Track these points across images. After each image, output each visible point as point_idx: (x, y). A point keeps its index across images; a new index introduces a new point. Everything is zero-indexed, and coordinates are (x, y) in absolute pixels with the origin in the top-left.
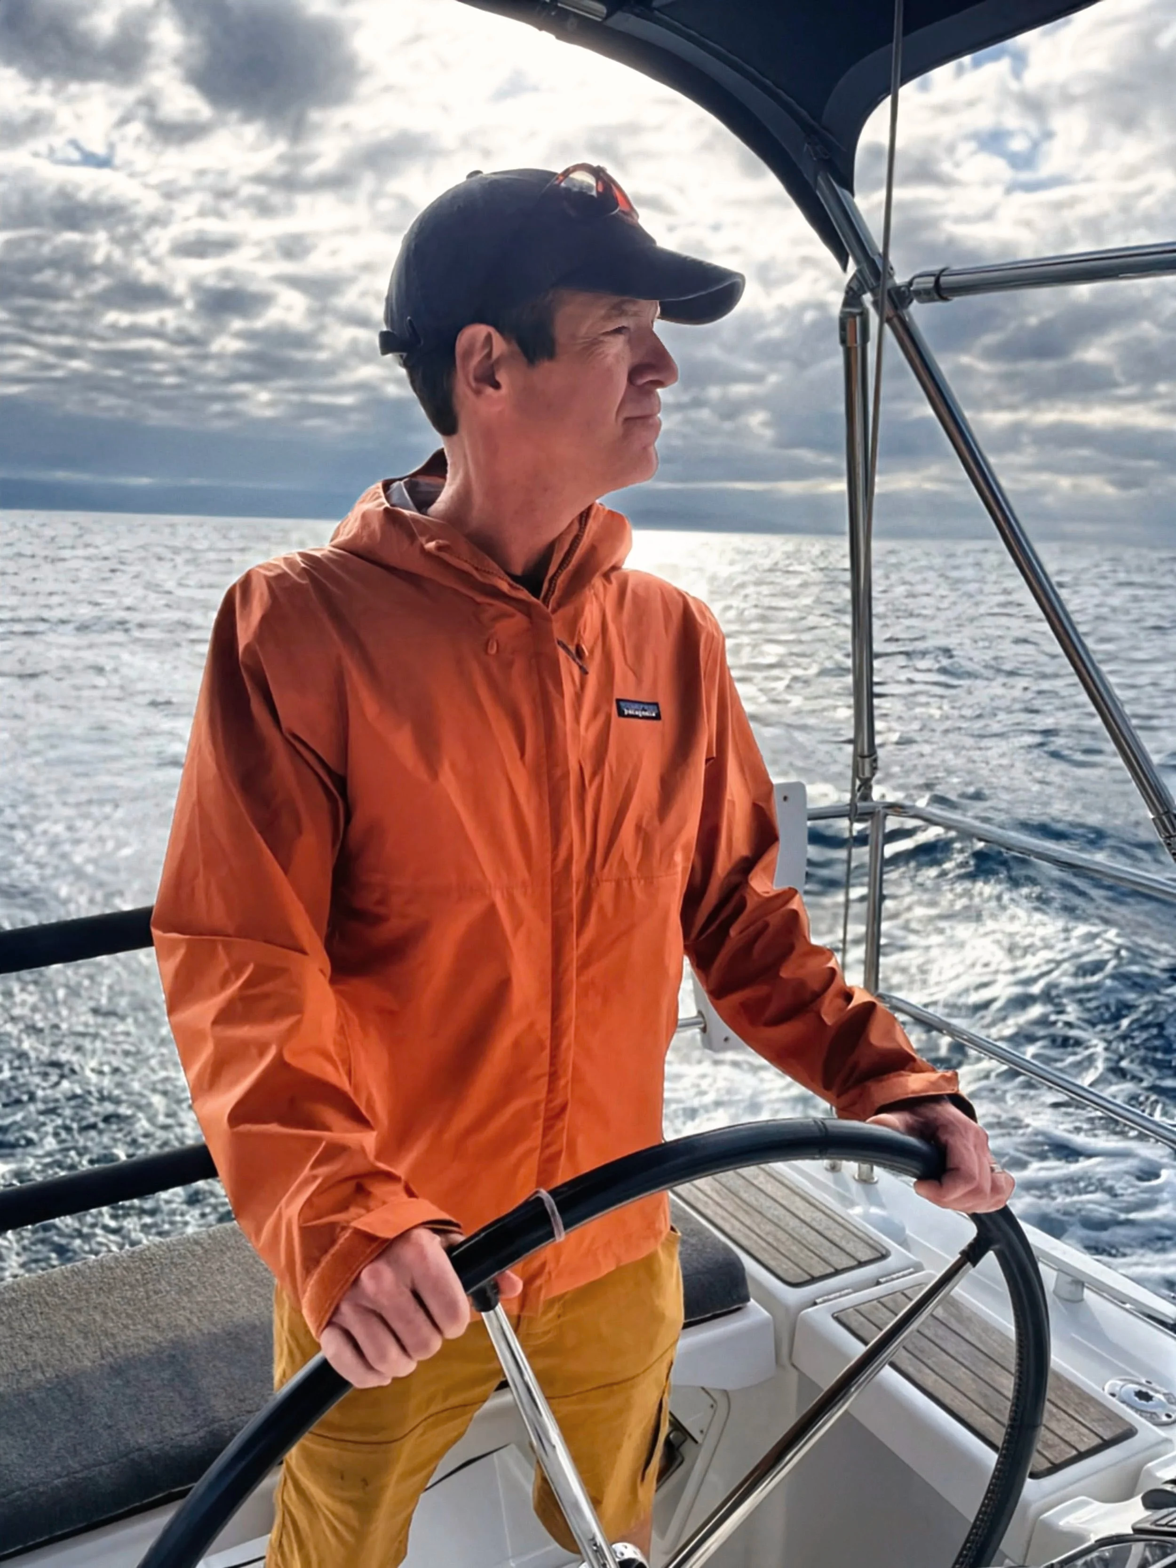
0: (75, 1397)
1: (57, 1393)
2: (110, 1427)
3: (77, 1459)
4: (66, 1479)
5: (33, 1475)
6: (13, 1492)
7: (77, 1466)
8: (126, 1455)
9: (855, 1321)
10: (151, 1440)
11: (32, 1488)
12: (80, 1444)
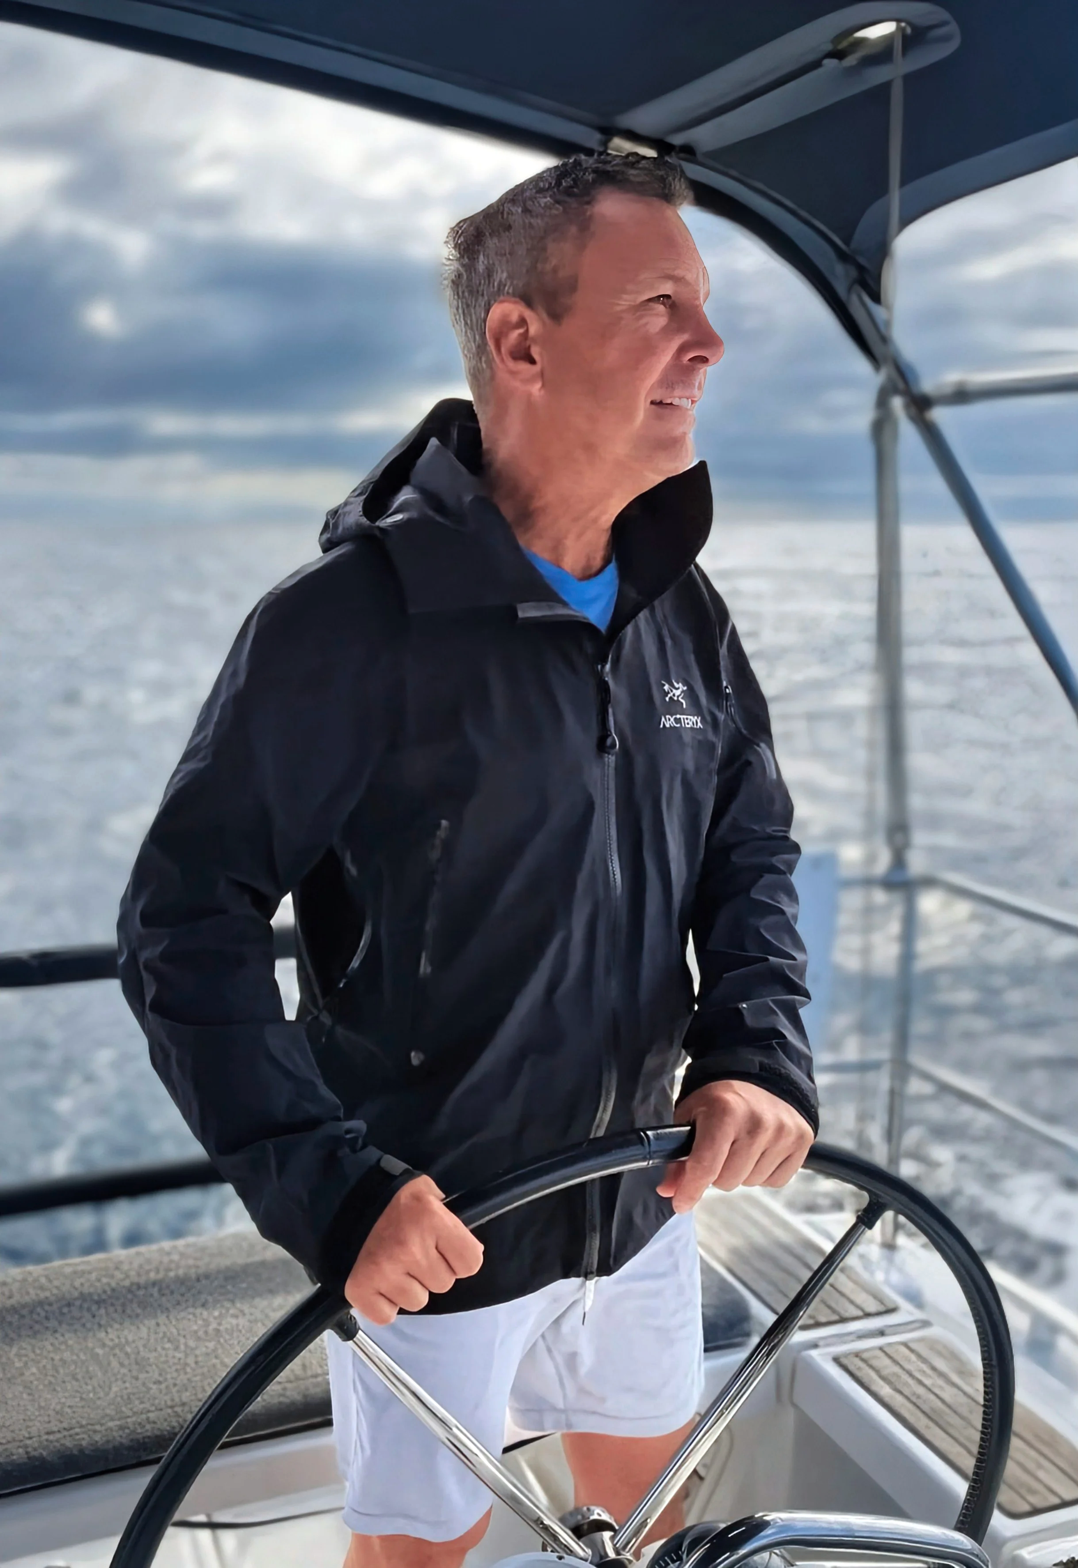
0: (133, 1356)
1: (117, 1351)
2: (160, 1382)
3: (129, 1406)
4: (118, 1423)
5: (92, 1416)
6: (74, 1428)
7: (130, 1413)
8: (172, 1407)
9: (855, 1364)
10: (193, 1397)
11: (90, 1427)
12: (134, 1394)
